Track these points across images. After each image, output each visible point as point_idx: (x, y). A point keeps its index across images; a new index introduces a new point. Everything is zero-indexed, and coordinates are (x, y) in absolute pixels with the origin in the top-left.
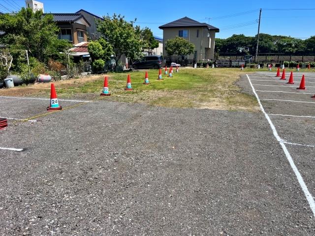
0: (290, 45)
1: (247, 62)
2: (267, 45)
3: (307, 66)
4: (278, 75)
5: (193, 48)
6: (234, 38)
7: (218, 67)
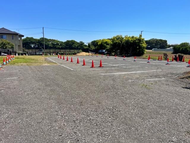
0: (58, 44)
1: (43, 53)
2: (47, 44)
3: (68, 54)
4: (59, 57)
5: (13, 45)
6: (28, 39)
7: (30, 55)
